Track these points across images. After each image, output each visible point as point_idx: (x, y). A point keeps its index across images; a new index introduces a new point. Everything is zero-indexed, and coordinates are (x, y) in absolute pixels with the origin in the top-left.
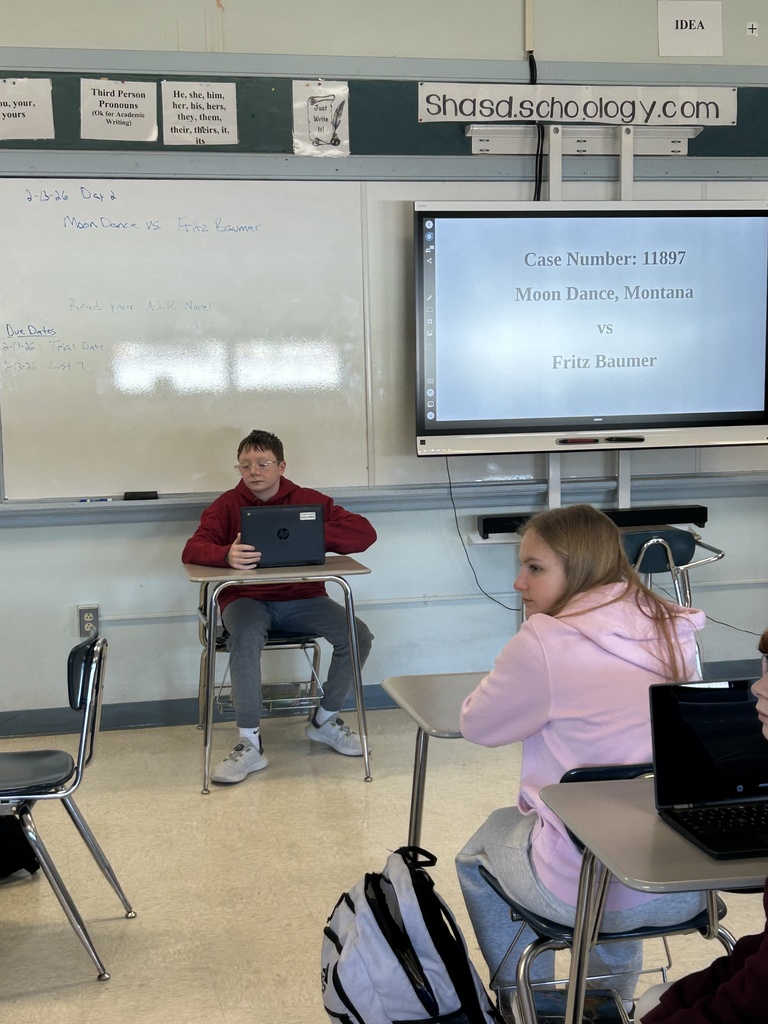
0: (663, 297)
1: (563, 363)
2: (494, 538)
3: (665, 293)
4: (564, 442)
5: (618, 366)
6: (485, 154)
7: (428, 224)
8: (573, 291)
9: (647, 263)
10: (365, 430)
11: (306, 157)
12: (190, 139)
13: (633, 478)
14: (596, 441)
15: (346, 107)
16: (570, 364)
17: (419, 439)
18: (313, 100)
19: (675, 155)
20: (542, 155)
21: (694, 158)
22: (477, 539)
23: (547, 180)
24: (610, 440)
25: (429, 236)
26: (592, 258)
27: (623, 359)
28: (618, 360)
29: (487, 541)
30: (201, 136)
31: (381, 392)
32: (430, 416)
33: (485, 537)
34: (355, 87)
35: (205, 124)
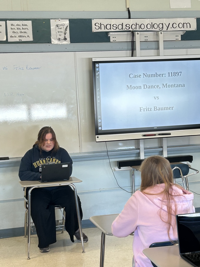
0: (175, 87)
1: (143, 109)
2: (123, 168)
3: (176, 86)
4: (144, 136)
5: (161, 110)
6: (115, 42)
7: (97, 65)
8: (145, 86)
9: (169, 76)
10: (78, 134)
11: (56, 44)
12: (17, 39)
13: (168, 147)
14: (155, 135)
15: (68, 28)
16: (145, 110)
17: (96, 136)
18: (57, 26)
19: (177, 40)
20: (133, 42)
21: (183, 41)
22: (117, 169)
23: (135, 50)
24: (160, 134)
25: (97, 69)
26: (151, 75)
27: (163, 108)
28: (161, 108)
29: (120, 170)
30: (20, 38)
31: (83, 121)
32: (100, 128)
33: (120, 168)
34: (71, 21)
35: (22, 34)
